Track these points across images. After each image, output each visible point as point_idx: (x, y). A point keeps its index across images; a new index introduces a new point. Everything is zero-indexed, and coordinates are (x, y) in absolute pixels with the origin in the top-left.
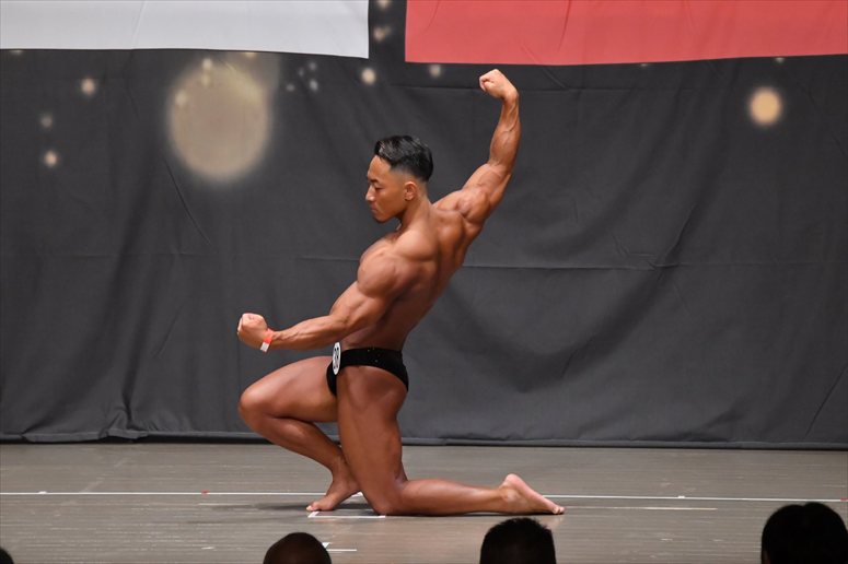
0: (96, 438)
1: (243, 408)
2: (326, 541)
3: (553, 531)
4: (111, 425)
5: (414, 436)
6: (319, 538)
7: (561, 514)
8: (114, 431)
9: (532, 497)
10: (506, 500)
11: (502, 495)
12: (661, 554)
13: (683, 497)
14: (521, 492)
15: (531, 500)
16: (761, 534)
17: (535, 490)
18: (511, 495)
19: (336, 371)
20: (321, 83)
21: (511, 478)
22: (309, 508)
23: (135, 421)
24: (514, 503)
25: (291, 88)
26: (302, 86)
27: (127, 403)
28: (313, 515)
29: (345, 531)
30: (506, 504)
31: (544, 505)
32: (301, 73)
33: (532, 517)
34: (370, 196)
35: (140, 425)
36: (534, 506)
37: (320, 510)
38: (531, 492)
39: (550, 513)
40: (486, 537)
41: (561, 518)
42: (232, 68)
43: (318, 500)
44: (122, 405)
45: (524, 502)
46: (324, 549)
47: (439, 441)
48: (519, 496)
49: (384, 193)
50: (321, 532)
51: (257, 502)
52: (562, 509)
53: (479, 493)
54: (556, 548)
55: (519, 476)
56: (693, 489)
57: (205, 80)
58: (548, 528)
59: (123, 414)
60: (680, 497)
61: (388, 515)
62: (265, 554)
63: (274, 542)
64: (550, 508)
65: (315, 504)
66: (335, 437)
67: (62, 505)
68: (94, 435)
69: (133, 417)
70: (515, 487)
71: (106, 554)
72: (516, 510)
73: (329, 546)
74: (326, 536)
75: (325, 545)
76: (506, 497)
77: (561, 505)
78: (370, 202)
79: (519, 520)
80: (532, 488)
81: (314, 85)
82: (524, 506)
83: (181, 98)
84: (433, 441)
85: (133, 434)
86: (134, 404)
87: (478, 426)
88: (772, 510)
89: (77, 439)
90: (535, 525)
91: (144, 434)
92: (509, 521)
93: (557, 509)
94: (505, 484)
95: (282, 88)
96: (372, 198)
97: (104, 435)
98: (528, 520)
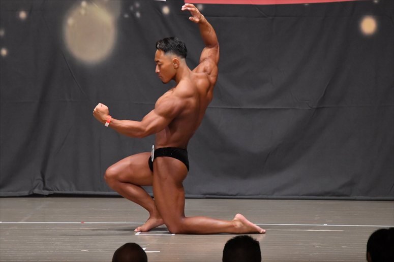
0: (27, 194)
1: (107, 177)
2: (144, 247)
3: (260, 242)
4: (34, 189)
5: (189, 194)
6: (141, 246)
7: (264, 233)
8: (36, 191)
9: (250, 225)
10: (236, 227)
11: (234, 224)
12: (315, 254)
13: (326, 225)
14: (243, 223)
15: (249, 226)
16: (366, 244)
17: (250, 221)
18: (238, 224)
19: (152, 160)
20: (141, 13)
21: (238, 216)
22: (136, 230)
23: (47, 186)
24: (240, 229)
25: (126, 16)
26: (132, 15)
27: (43, 176)
28: (138, 234)
29: (154, 242)
30: (236, 229)
31: (255, 229)
32: (132, 8)
33: (249, 235)
34: (158, 70)
35: (50, 188)
36: (250, 230)
37: (141, 231)
38: (249, 222)
39: (258, 233)
40: (226, 245)
41: (264, 235)
42: (96, 6)
43: (141, 226)
44: (41, 178)
45: (245, 228)
46: (143, 252)
47: (202, 196)
48: (242, 225)
49: (163, 67)
50: (142, 242)
51: (109, 227)
52: (264, 231)
53: (221, 223)
54: (261, 251)
55: (242, 214)
56: (331, 221)
57: (83, 12)
58: (257, 240)
59: (41, 183)
60: (324, 225)
61: (176, 234)
62: (113, 254)
63: (118, 247)
64: (258, 230)
65: (139, 228)
66: (151, 194)
67: (10, 228)
68: (26, 193)
69: (46, 184)
70: (240, 220)
71: (33, 253)
72: (241, 232)
73: (146, 250)
74: (145, 244)
75: (144, 249)
76: (236, 226)
77: (263, 228)
78: (158, 73)
79: (242, 236)
80: (248, 220)
81: (138, 15)
82: (245, 229)
83: (70, 21)
84: (199, 196)
85: (46, 192)
86: (47, 177)
87: (222, 188)
88: (371, 232)
89: (18, 195)
90: (250, 239)
91: (52, 192)
92: (237, 237)
93: (262, 230)
94: (235, 219)
95: (122, 16)
96: (159, 71)
97: (31, 193)
98: (247, 237)
